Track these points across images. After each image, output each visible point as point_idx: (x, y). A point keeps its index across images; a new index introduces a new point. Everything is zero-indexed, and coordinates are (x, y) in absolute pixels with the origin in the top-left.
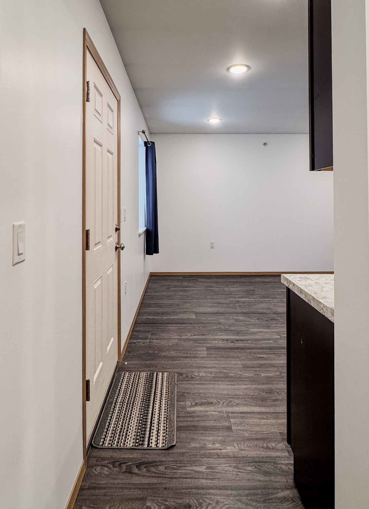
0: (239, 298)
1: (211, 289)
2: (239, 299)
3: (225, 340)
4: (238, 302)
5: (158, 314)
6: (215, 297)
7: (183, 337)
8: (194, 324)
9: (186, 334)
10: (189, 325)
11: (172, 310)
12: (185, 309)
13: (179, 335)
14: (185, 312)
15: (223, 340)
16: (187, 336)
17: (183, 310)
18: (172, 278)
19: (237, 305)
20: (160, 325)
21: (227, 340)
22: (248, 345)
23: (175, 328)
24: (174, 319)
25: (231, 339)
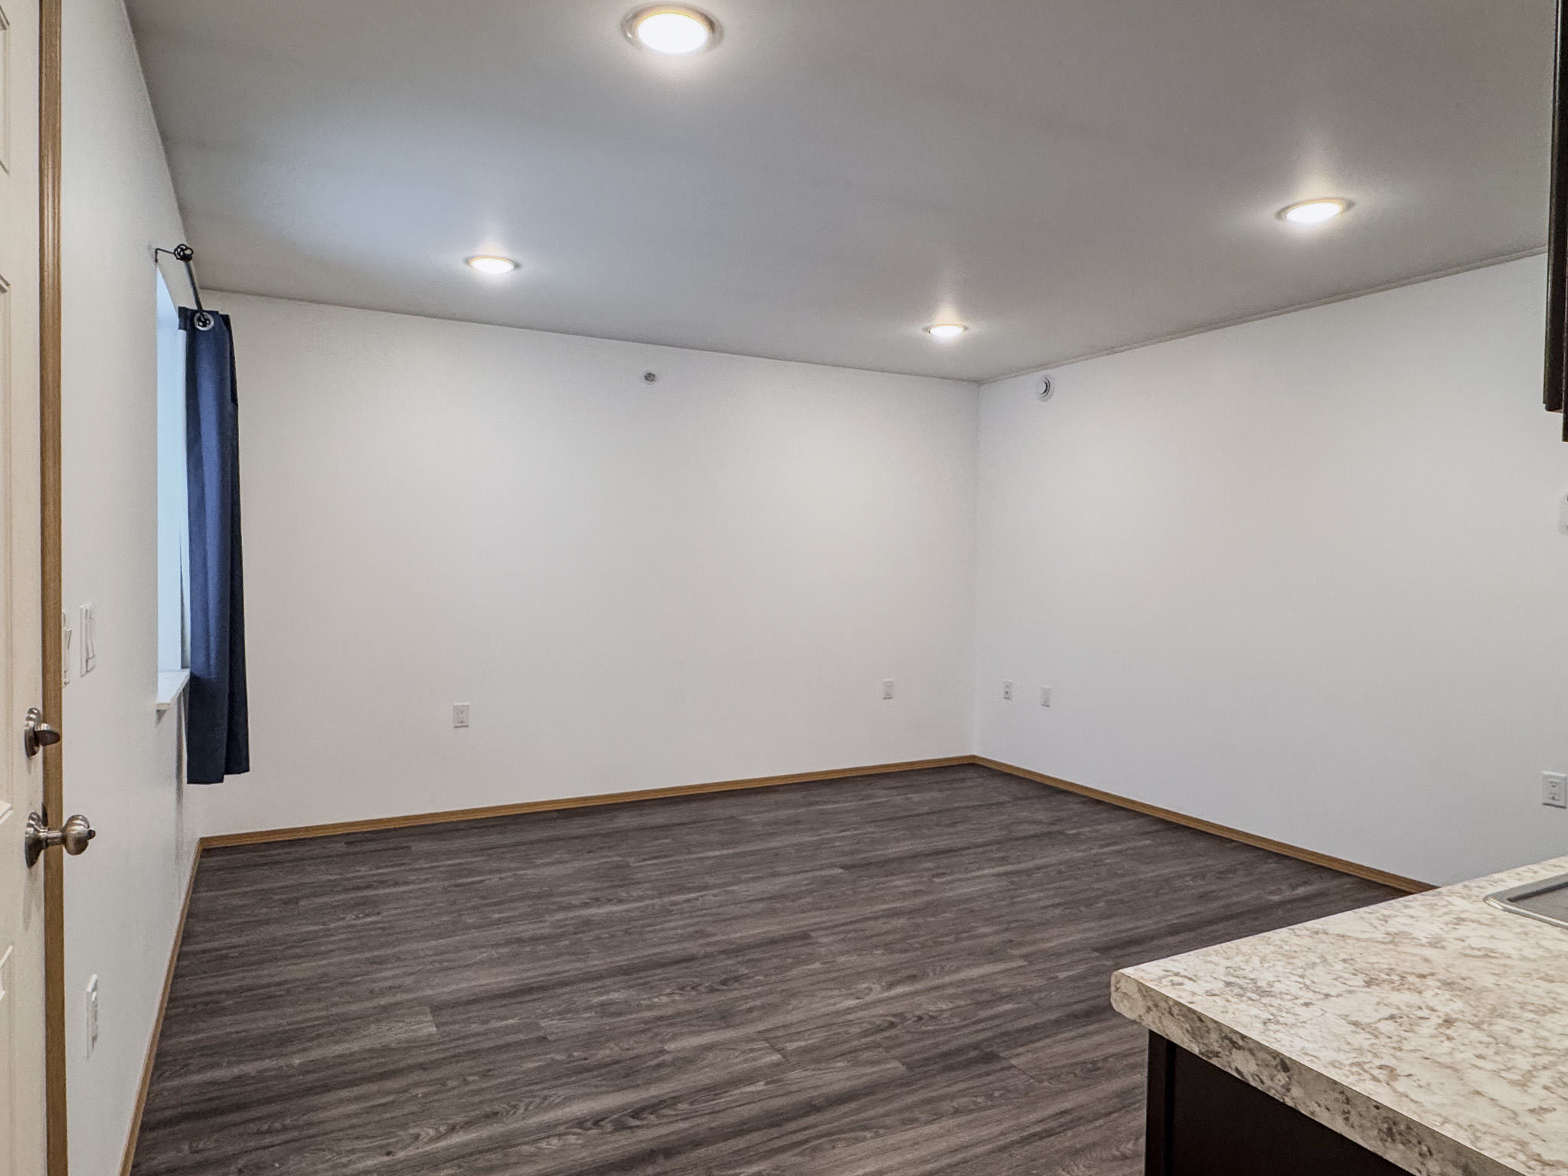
0: (586, 905)
1: (469, 880)
2: (585, 912)
3: (589, 1124)
4: (587, 924)
5: (258, 1045)
6: (496, 916)
7: (401, 1155)
8: (436, 1064)
9: (412, 1131)
10: (415, 1077)
11: (324, 1013)
12: (382, 992)
13: (381, 1147)
14: (385, 1008)
15: (580, 1123)
16: (420, 1143)
17: (375, 1003)
18: (301, 851)
19: (587, 937)
20: (276, 1108)
21: (596, 1123)
22: (682, 1125)
23: (353, 1108)
24: (340, 1056)
25: (612, 1112)
